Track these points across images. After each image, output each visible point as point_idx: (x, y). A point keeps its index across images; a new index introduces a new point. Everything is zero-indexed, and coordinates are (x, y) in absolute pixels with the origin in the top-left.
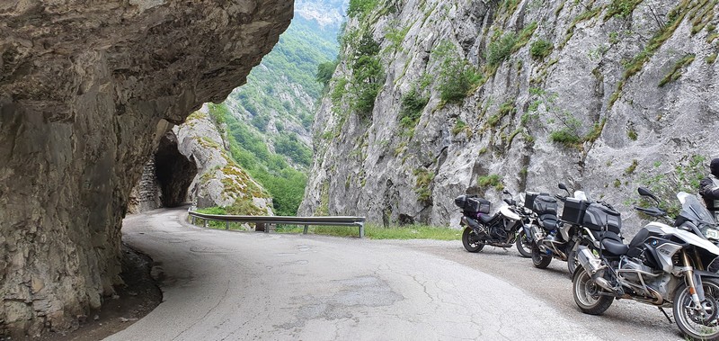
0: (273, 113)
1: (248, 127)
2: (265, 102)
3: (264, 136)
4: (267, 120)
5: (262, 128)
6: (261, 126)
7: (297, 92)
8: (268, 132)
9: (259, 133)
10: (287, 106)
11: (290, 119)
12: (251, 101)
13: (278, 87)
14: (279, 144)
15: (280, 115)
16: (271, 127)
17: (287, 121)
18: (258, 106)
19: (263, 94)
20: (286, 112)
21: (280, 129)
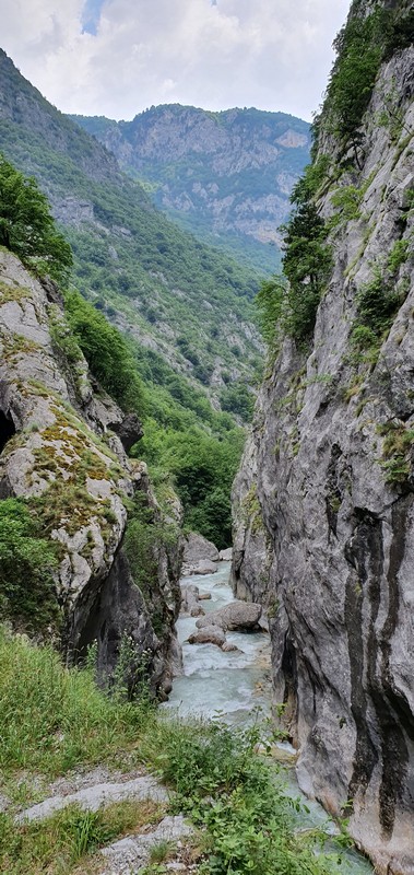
0: (219, 361)
1: (189, 380)
2: (209, 348)
3: (207, 390)
4: (211, 369)
5: (204, 380)
6: (204, 378)
7: (249, 334)
8: (212, 385)
9: (202, 387)
10: (236, 352)
11: (239, 367)
12: (191, 347)
13: (225, 328)
14: (225, 399)
15: (228, 363)
16: (215, 378)
17: (236, 370)
18: (200, 354)
19: (207, 338)
20: (235, 359)
21: (226, 380)
